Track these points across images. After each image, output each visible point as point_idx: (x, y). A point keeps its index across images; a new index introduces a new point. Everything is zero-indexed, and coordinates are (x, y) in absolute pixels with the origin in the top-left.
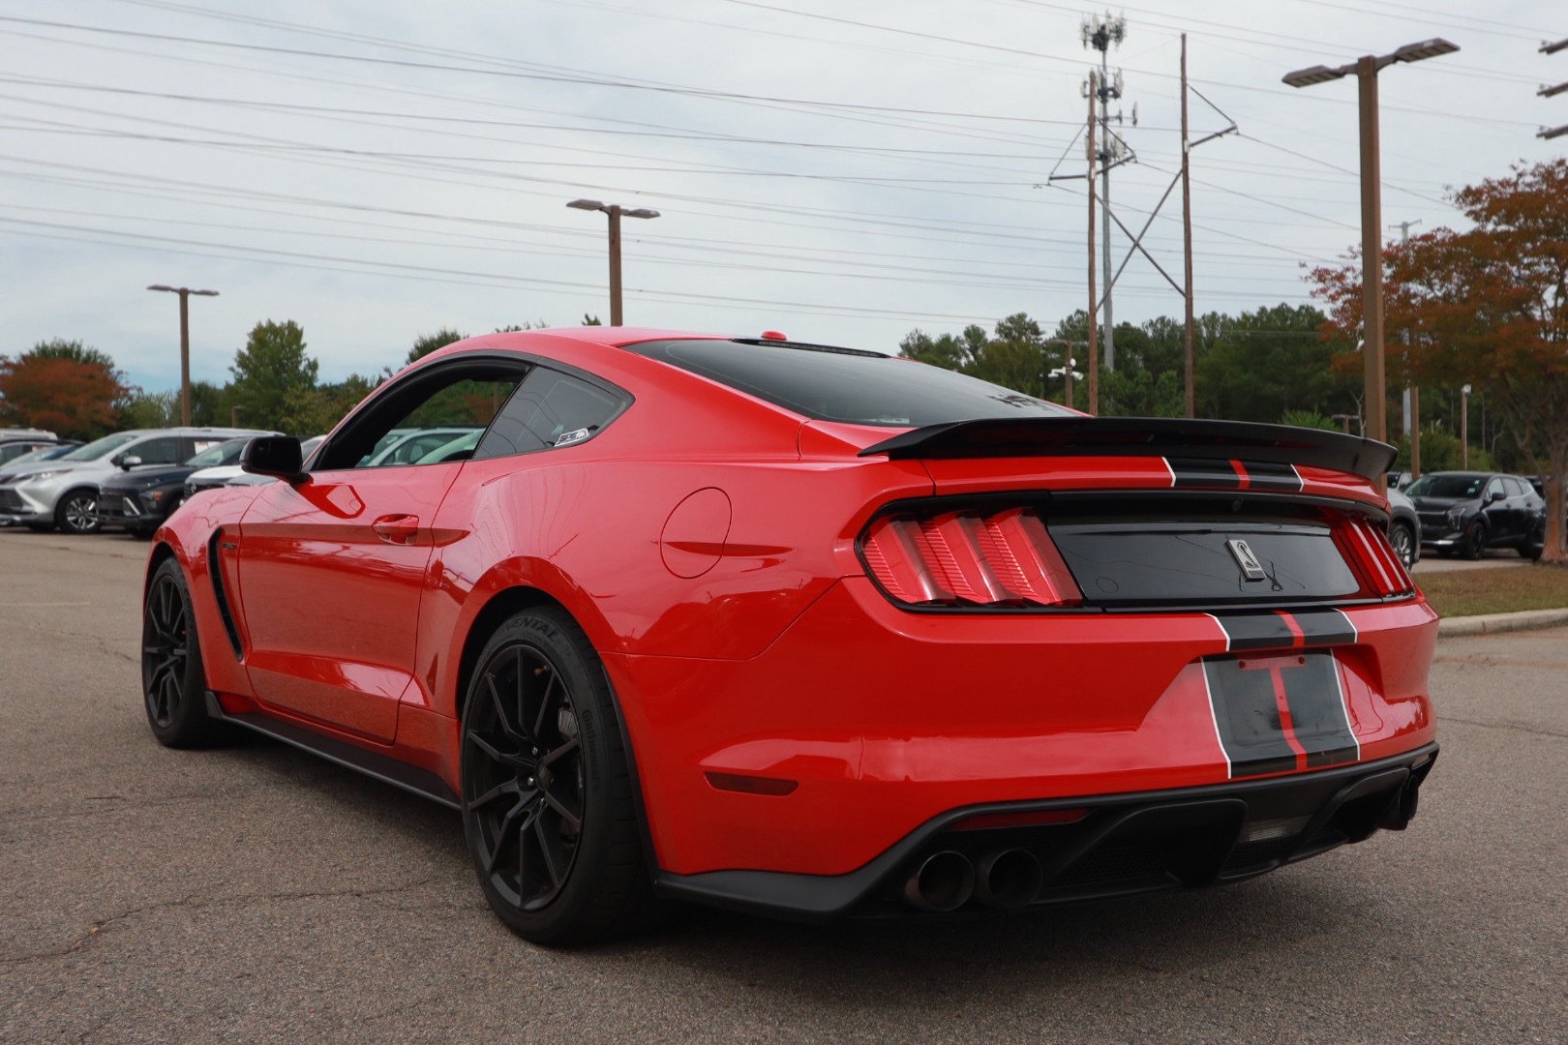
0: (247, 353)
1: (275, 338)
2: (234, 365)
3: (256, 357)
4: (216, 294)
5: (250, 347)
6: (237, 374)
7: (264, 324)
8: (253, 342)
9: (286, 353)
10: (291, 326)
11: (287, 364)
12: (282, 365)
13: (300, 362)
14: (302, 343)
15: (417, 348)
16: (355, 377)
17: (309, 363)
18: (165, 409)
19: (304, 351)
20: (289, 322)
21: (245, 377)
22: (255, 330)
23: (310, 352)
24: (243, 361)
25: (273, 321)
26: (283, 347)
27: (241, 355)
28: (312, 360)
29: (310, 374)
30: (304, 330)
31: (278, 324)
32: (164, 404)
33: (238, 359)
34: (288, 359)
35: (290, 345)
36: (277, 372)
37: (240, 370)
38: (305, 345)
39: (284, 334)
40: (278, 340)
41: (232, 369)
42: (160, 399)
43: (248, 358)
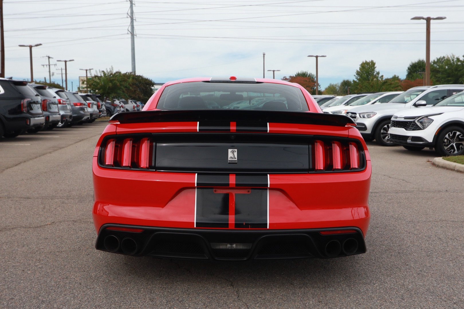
0: (359, 71)
1: (367, 66)
2: (355, 74)
3: (362, 71)
4: (325, 56)
5: (360, 69)
6: (356, 77)
7: (364, 62)
8: (361, 67)
9: (370, 70)
10: (372, 62)
11: (371, 73)
12: (369, 74)
13: (375, 72)
14: (375, 66)
15: (410, 66)
16: (395, 76)
17: (377, 72)
18: (337, 88)
19: (376, 69)
20: (372, 61)
21: (358, 78)
22: (362, 64)
23: (377, 70)
24: (358, 73)
25: (367, 61)
26: (369, 68)
27: (357, 71)
28: (378, 71)
29: (377, 76)
30: (376, 63)
31: (368, 61)
32: (337, 86)
33: (356, 73)
34: (371, 72)
35: (372, 67)
36: (367, 76)
37: (357, 76)
38: (376, 67)
39: (370, 64)
40: (368, 66)
41: (355, 76)
42: (336, 85)
43: (359, 72)
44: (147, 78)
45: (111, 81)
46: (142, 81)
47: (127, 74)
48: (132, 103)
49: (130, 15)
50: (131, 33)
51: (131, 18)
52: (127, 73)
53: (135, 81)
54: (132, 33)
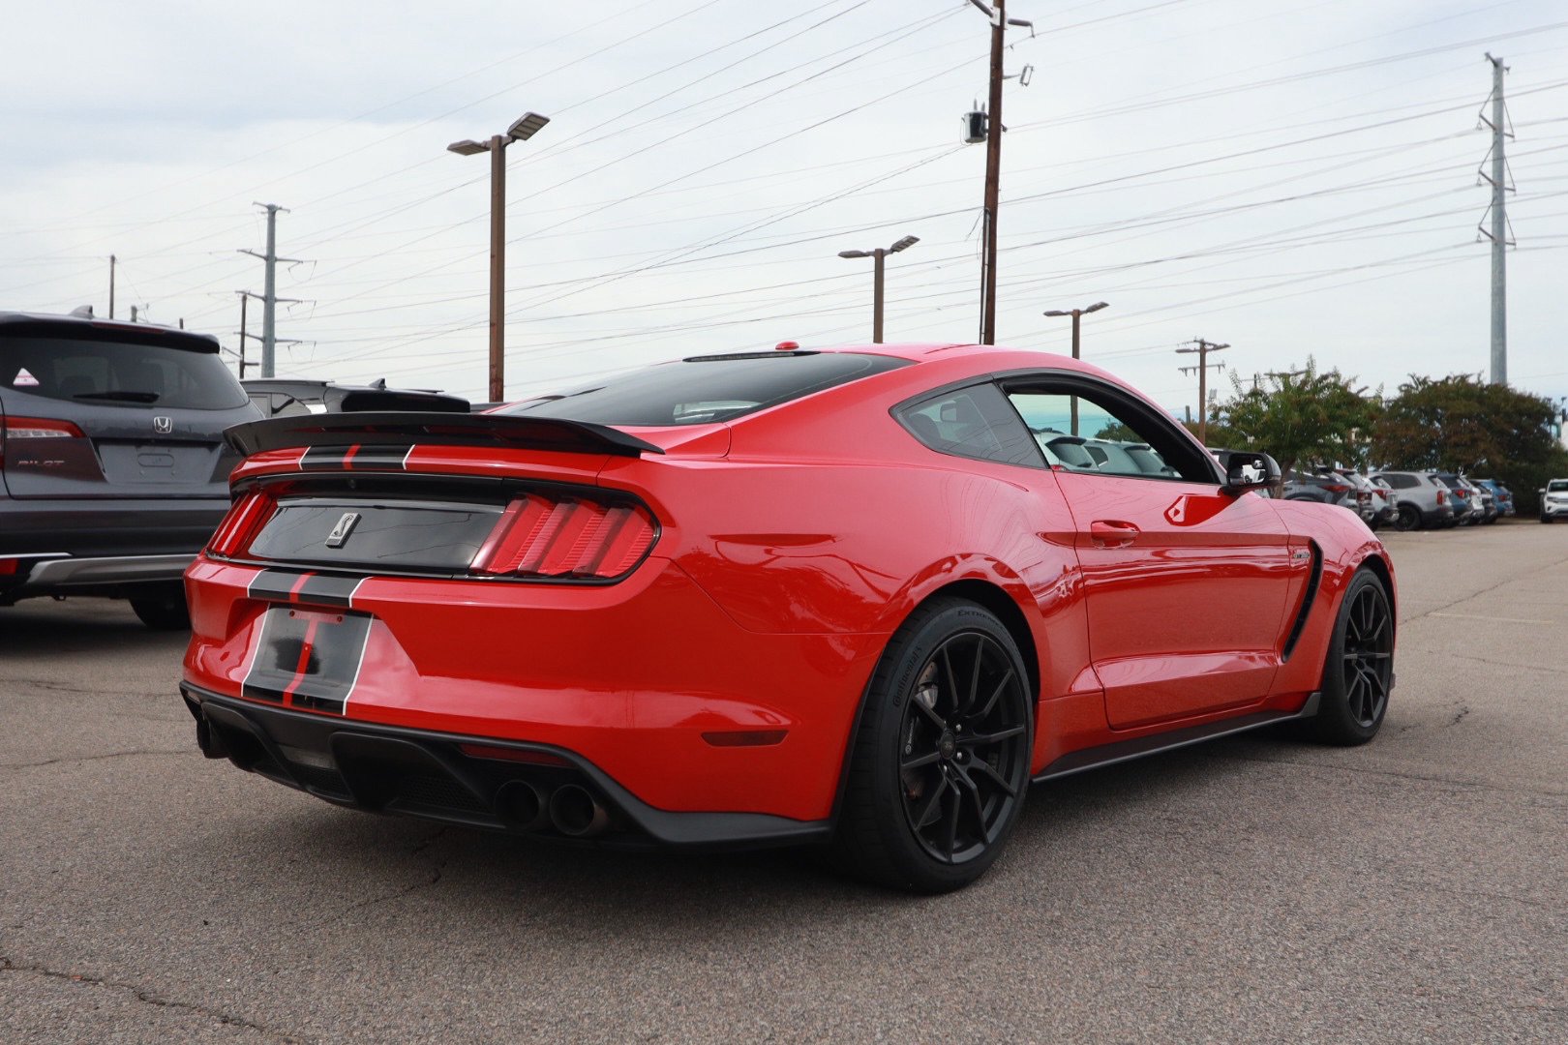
44: (1527, 394)
45: (1301, 406)
46: (1503, 405)
47: (1450, 382)
48: (1435, 484)
49: (1490, 176)
50: (1492, 237)
51: (1494, 184)
52: (1448, 378)
53: (1477, 405)
54: (1495, 236)
